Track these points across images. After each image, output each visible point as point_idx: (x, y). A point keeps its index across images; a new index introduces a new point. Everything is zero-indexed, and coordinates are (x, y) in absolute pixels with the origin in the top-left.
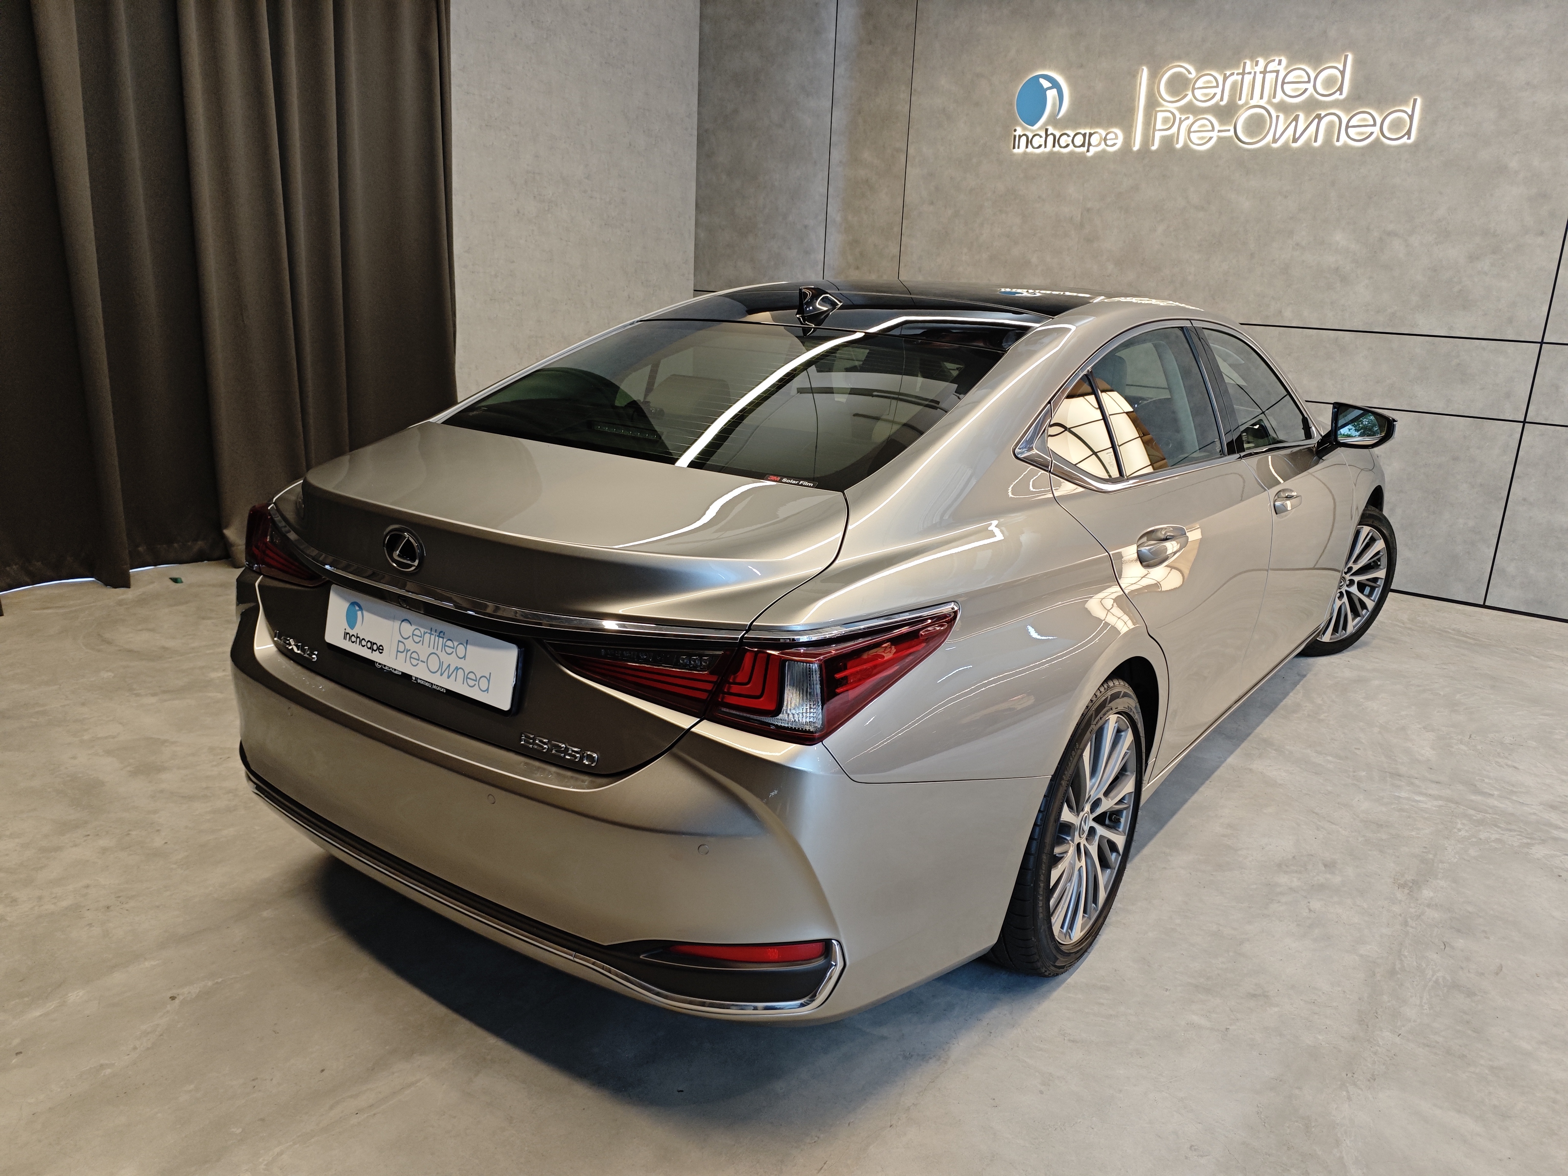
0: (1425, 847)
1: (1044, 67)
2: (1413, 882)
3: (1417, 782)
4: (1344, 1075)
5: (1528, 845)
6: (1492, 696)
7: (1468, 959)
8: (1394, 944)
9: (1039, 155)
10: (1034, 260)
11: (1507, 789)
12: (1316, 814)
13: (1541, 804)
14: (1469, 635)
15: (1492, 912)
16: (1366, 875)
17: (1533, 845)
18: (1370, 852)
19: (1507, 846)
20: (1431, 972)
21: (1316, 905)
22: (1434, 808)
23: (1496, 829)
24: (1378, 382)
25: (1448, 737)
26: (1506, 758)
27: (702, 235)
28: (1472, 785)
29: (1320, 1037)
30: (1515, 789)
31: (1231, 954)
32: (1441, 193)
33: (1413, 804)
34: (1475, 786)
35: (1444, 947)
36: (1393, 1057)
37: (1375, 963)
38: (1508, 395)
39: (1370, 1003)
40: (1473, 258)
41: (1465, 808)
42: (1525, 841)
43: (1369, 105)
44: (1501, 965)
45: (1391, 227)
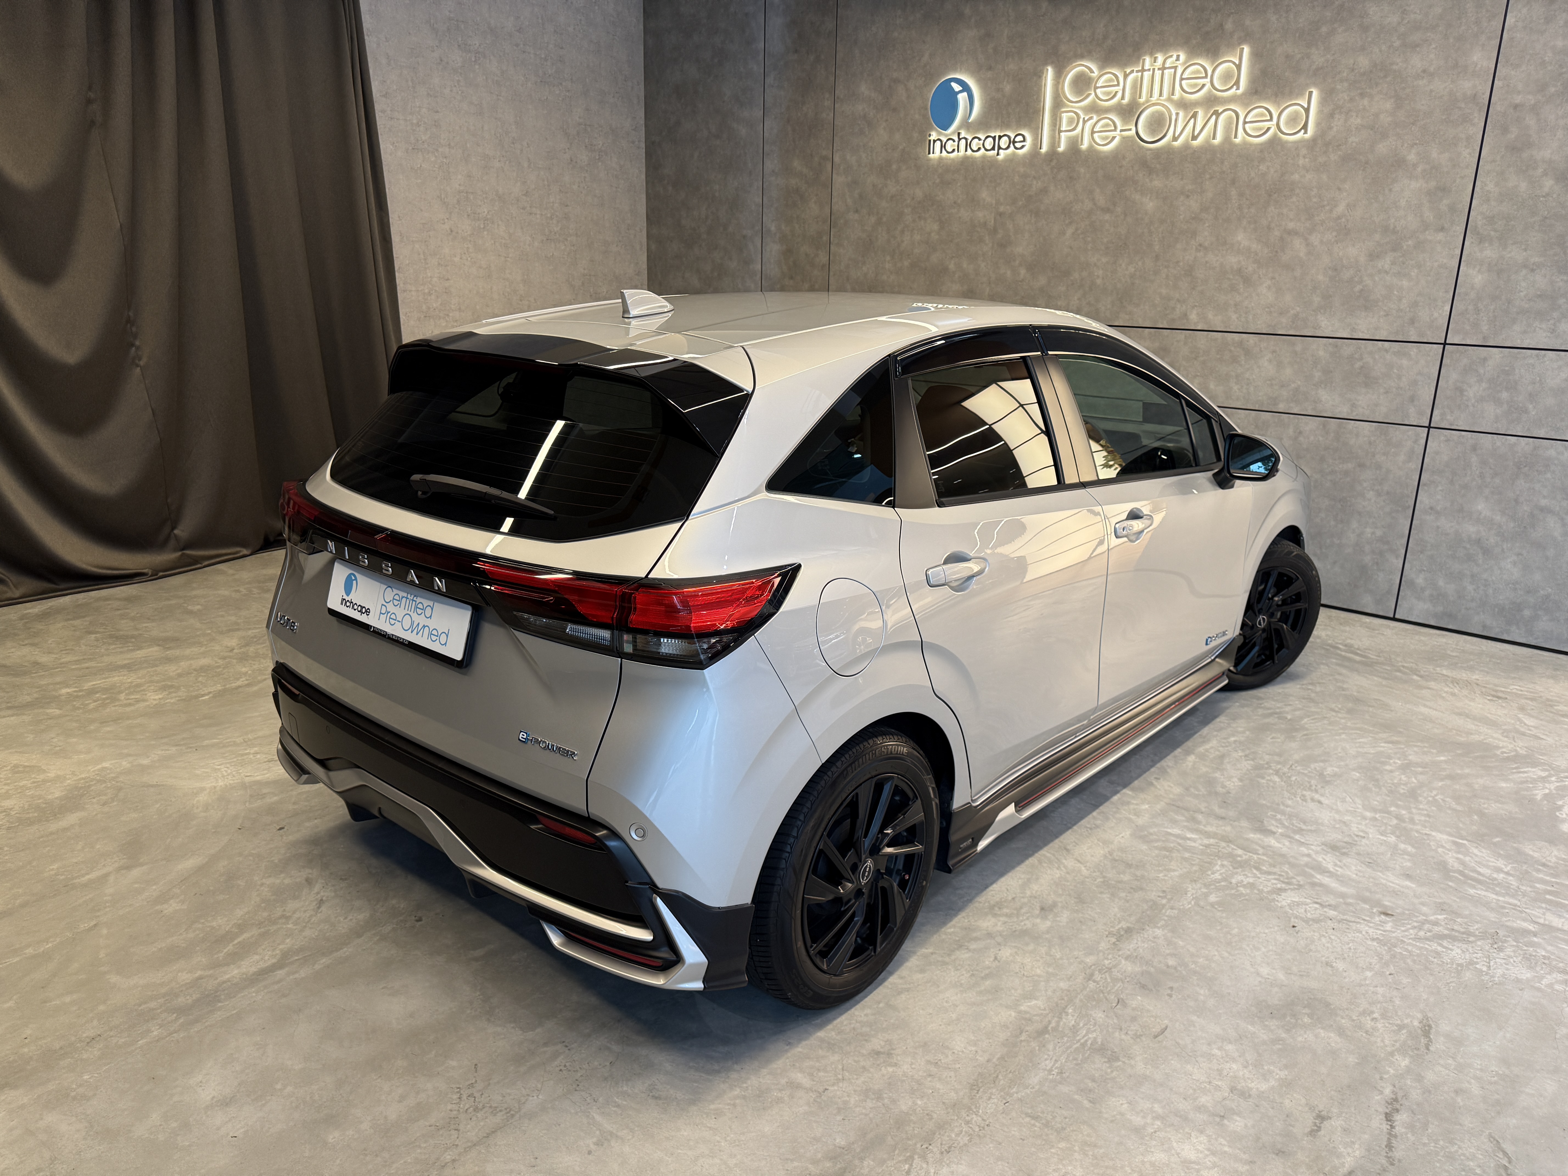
0: (1164, 891)
1: (955, 70)
2: (1129, 931)
3: (1200, 817)
4: (919, 1146)
5: (1279, 891)
6: (1343, 721)
7: (1134, 1019)
8: (1063, 999)
9: (953, 160)
10: (952, 266)
11: (1296, 826)
12: (1068, 850)
13: (1323, 844)
14: (1358, 652)
15: (1193, 966)
16: (1081, 922)
17: (1285, 890)
18: (1099, 895)
19: (1256, 891)
20: (1085, 1032)
21: (1006, 953)
22: (1201, 847)
23: (1255, 871)
24: (1282, 386)
25: (1266, 766)
26: (1316, 791)
27: (653, 247)
28: (1259, 821)
29: (919, 1102)
30: (1304, 827)
31: (881, 1005)
32: (1339, 189)
33: (1180, 841)
34: (1262, 822)
35: (1114, 1005)
36: (984, 1128)
37: (1030, 1020)
38: (1412, 399)
39: (996, 1065)
40: (1373, 256)
41: (1235, 847)
42: (1279, 886)
43: (1266, 98)
44: (1166, 1027)
45: (1291, 225)
